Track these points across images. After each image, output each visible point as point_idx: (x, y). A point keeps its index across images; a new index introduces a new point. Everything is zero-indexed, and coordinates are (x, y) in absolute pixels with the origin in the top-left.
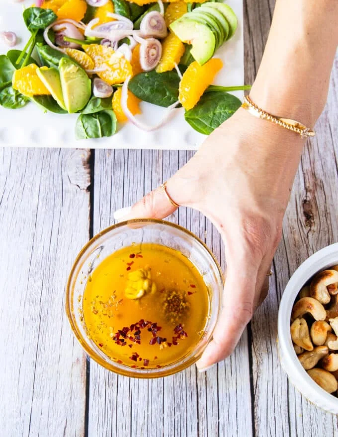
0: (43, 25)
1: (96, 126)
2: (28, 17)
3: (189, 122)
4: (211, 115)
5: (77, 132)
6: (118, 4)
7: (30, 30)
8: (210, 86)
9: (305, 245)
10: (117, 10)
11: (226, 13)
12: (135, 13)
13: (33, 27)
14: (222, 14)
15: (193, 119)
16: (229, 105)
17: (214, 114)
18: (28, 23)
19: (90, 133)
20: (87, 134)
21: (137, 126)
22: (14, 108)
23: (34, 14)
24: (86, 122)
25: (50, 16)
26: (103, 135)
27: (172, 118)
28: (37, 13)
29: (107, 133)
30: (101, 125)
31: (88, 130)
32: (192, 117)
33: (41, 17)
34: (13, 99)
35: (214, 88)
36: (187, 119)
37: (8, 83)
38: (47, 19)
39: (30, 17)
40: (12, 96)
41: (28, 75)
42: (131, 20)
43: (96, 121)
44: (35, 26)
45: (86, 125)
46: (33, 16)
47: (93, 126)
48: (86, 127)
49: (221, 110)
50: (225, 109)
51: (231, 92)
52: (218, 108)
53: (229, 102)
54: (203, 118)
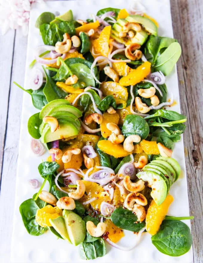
0: (50, 173)
1: (92, 250)
2: (41, 168)
3: (155, 245)
4: (169, 238)
5: (81, 254)
6: (103, 158)
7: (43, 177)
8: (166, 216)
9: (194, 177)
10: (103, 162)
11: (173, 163)
12: (114, 163)
13: (44, 175)
14: (170, 164)
15: (158, 242)
16: (181, 231)
17: (171, 237)
18: (41, 173)
20: (87, 256)
21: (119, 249)
22: (38, 235)
23: (45, 166)
24: (86, 246)
25: (55, 166)
26: (97, 256)
27: (142, 240)
28: (47, 165)
29: (100, 254)
30: (96, 249)
31: (87, 253)
32: (157, 240)
33: (49, 167)
34: (37, 228)
35: (168, 218)
36: (154, 242)
37: (33, 216)
38: (53, 168)
39: (43, 168)
41: (44, 213)
42: (112, 168)
43: (92, 247)
44: (46, 174)
45: (86, 249)
46: (44, 167)
47: (91, 251)
48: (86, 250)
49: (175, 234)
50: (178, 234)
51: (182, 221)
52: (173, 232)
53: (180, 228)
54: (164, 240)
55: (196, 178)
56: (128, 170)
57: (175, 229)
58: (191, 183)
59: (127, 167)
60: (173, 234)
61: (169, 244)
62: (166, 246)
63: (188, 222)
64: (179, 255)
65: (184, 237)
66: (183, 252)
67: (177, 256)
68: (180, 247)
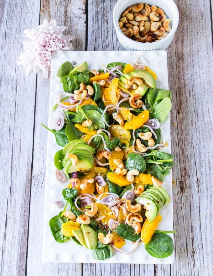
0: (72, 197)
1: (103, 253)
2: (64, 192)
3: (147, 250)
4: (157, 246)
5: (94, 256)
6: (111, 186)
7: (66, 199)
8: (156, 230)
9: (180, 202)
10: (110, 189)
11: (163, 192)
12: (119, 191)
13: (67, 198)
14: (161, 192)
15: (149, 248)
16: (166, 241)
17: (159, 245)
18: (65, 196)
19: (100, 257)
20: (98, 258)
21: (122, 253)
22: (62, 242)
23: (67, 191)
24: (98, 251)
25: (75, 191)
26: (106, 258)
27: (138, 247)
28: (69, 191)
29: (108, 257)
30: (105, 253)
31: (99, 256)
32: (148, 247)
33: (70, 192)
34: (62, 237)
35: (157, 231)
36: (146, 249)
37: (59, 229)
38: (74, 193)
39: (65, 193)
40: (61, 236)
41: (68, 226)
42: (117, 194)
43: (102, 251)
44: (68, 197)
45: (98, 253)
46: (67, 193)
47: (101, 254)
48: (98, 254)
49: (162, 244)
50: (164, 243)
51: (167, 234)
52: (161, 242)
53: (166, 239)
54: (154, 247)
55: (181, 203)
56: (129, 196)
57: (162, 240)
58: (177, 207)
59: (128, 194)
60: (161, 244)
61: (157, 250)
62: (155, 252)
63: (171, 235)
64: (164, 258)
65: (168, 245)
66: (167, 255)
67: (163, 258)
68: (165, 253)
